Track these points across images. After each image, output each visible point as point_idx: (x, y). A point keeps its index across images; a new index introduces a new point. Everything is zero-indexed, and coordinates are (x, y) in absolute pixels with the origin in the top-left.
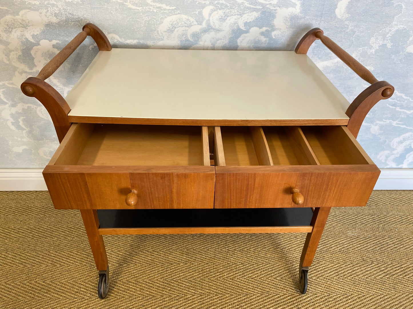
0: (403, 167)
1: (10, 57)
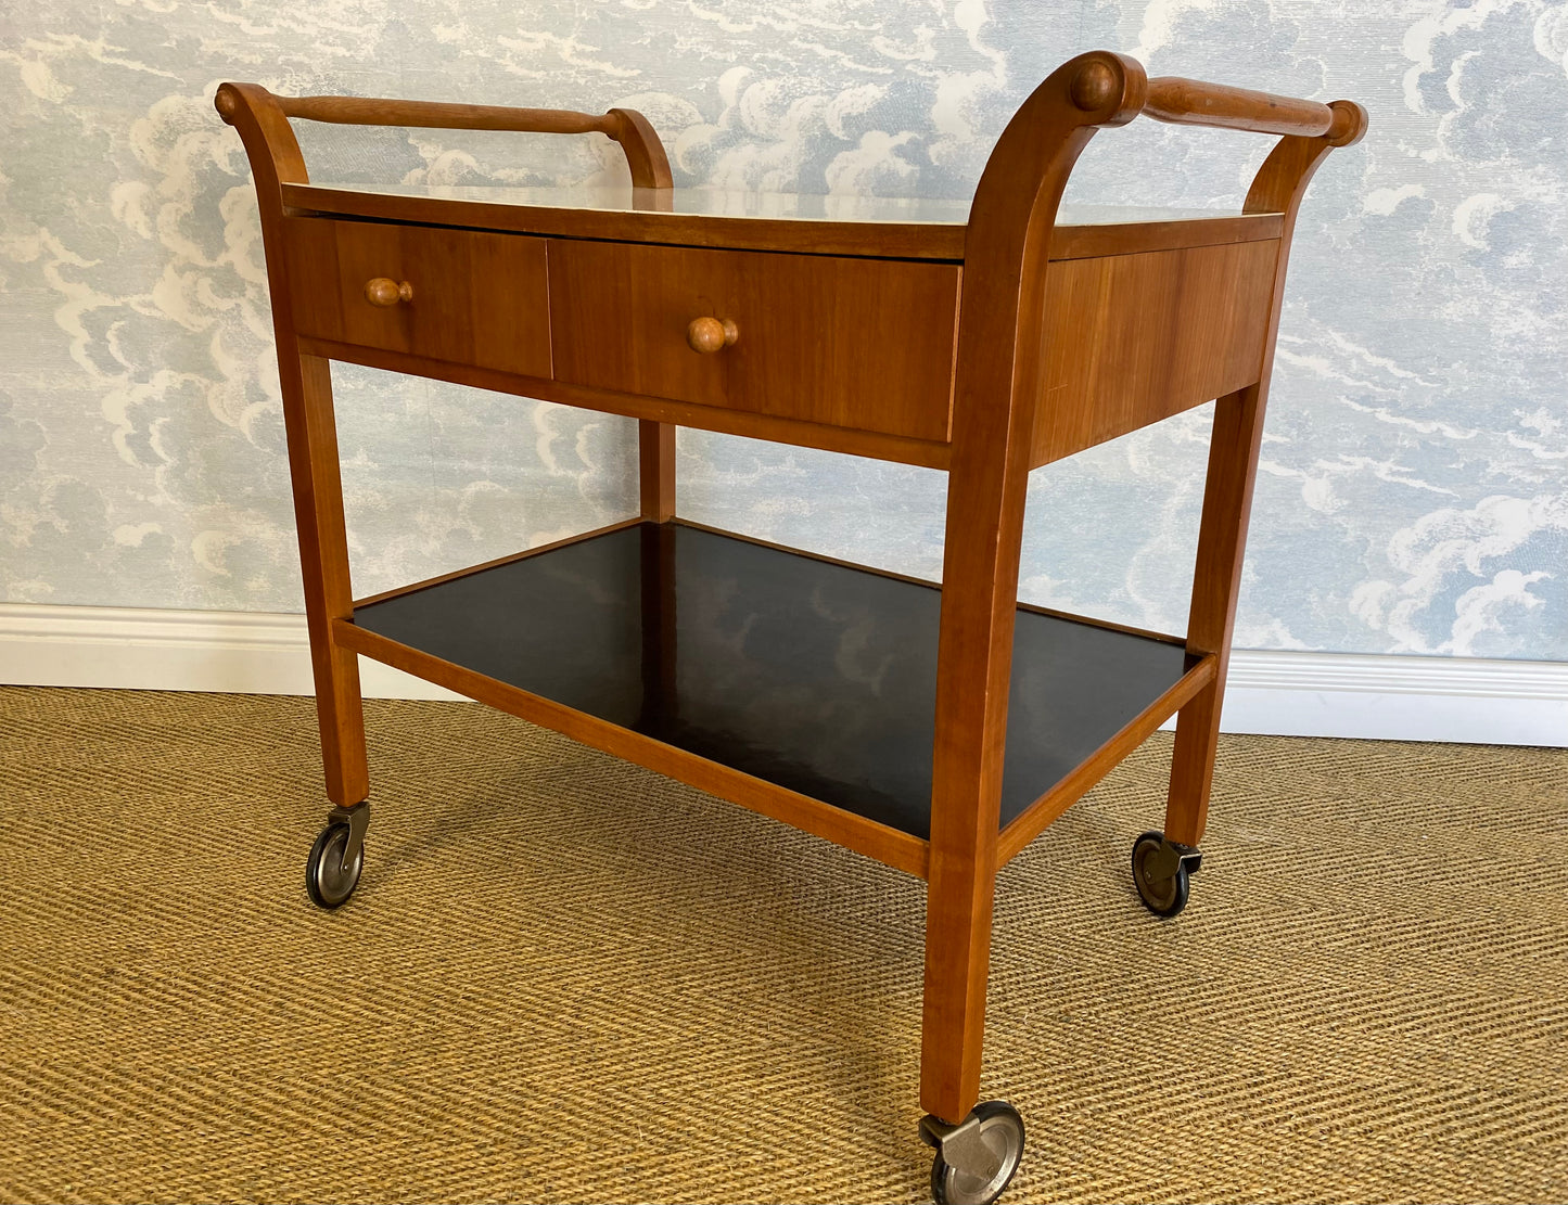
0: (1454, 654)
1: (159, 218)
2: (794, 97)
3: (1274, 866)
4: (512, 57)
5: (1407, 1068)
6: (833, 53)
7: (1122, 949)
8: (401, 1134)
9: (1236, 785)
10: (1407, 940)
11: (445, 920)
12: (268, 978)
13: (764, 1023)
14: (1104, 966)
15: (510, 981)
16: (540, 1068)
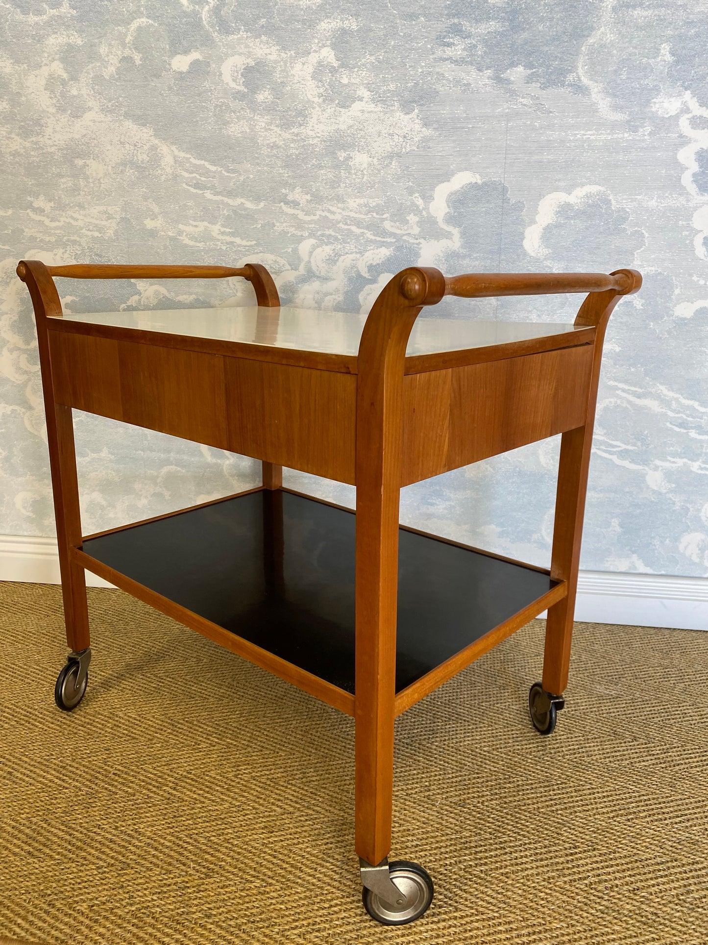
2: (340, 255)
3: (615, 710)
4: (186, 235)
5: (671, 848)
6: (362, 230)
7: (508, 761)
8: (57, 857)
9: (604, 657)
10: (689, 763)
11: (115, 725)
12: (8, 757)
13: (281, 798)
14: (495, 771)
15: (142, 765)
16: (145, 820)
